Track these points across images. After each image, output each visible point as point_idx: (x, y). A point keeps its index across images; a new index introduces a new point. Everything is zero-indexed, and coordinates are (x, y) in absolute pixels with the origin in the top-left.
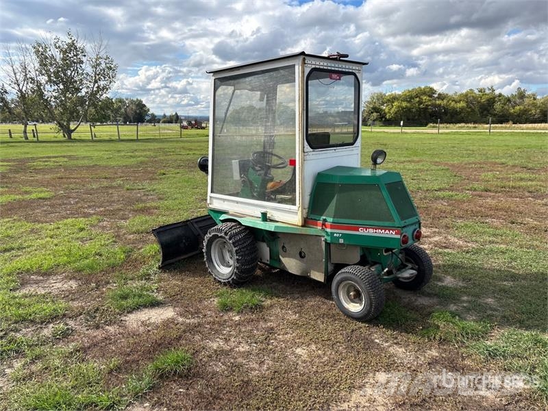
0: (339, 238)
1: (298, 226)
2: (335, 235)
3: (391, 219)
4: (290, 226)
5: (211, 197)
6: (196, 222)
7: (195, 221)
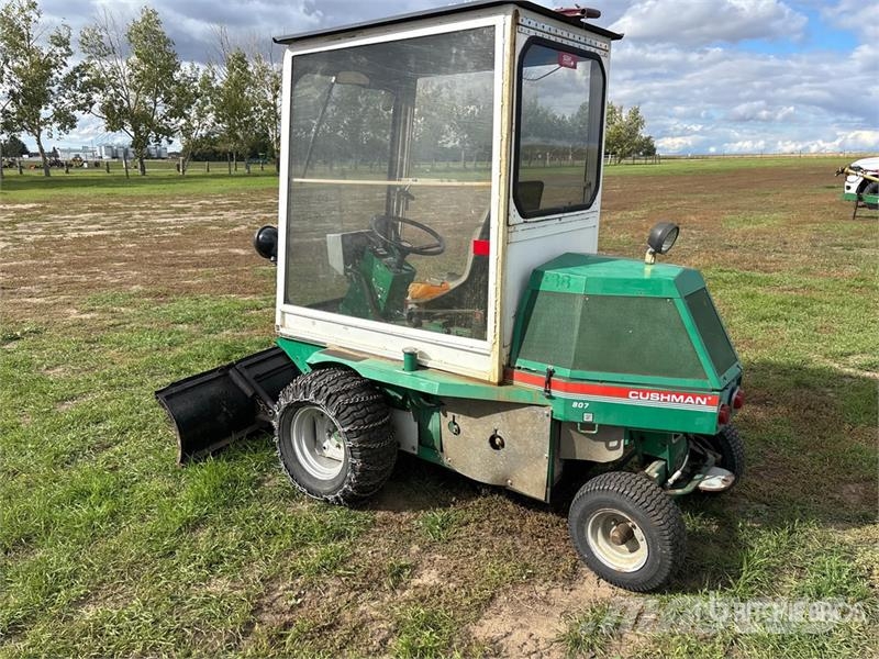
0: (584, 411)
1: (488, 382)
2: (575, 405)
3: (697, 372)
4: (471, 383)
5: (283, 313)
6: (247, 367)
7: (244, 364)
